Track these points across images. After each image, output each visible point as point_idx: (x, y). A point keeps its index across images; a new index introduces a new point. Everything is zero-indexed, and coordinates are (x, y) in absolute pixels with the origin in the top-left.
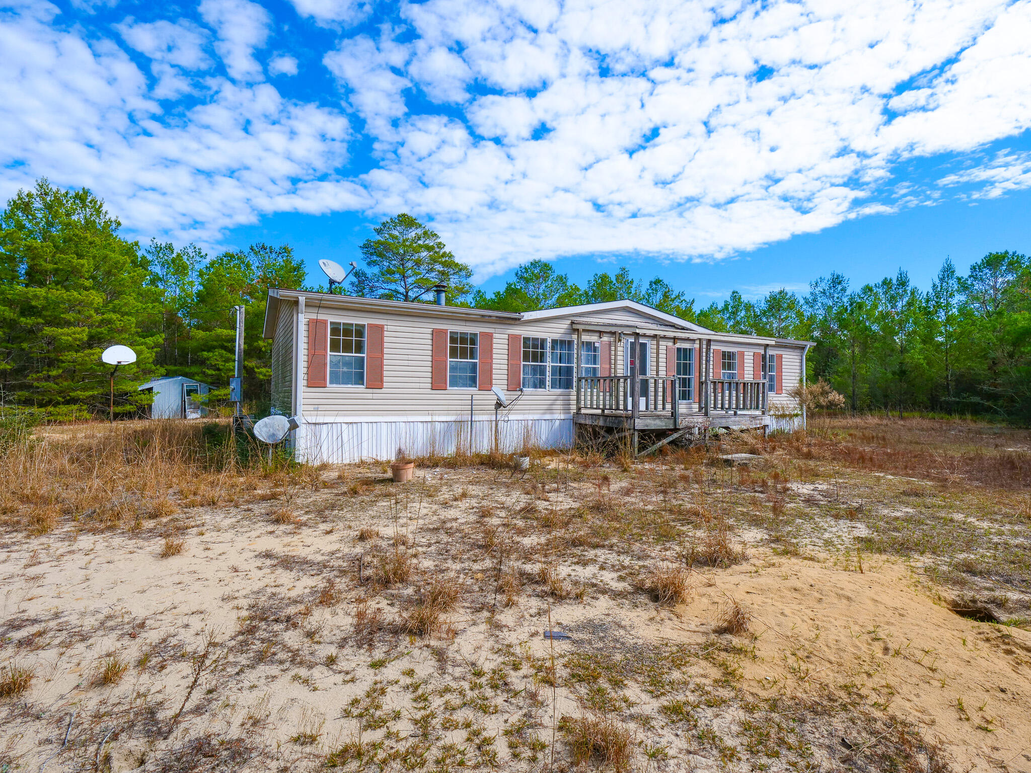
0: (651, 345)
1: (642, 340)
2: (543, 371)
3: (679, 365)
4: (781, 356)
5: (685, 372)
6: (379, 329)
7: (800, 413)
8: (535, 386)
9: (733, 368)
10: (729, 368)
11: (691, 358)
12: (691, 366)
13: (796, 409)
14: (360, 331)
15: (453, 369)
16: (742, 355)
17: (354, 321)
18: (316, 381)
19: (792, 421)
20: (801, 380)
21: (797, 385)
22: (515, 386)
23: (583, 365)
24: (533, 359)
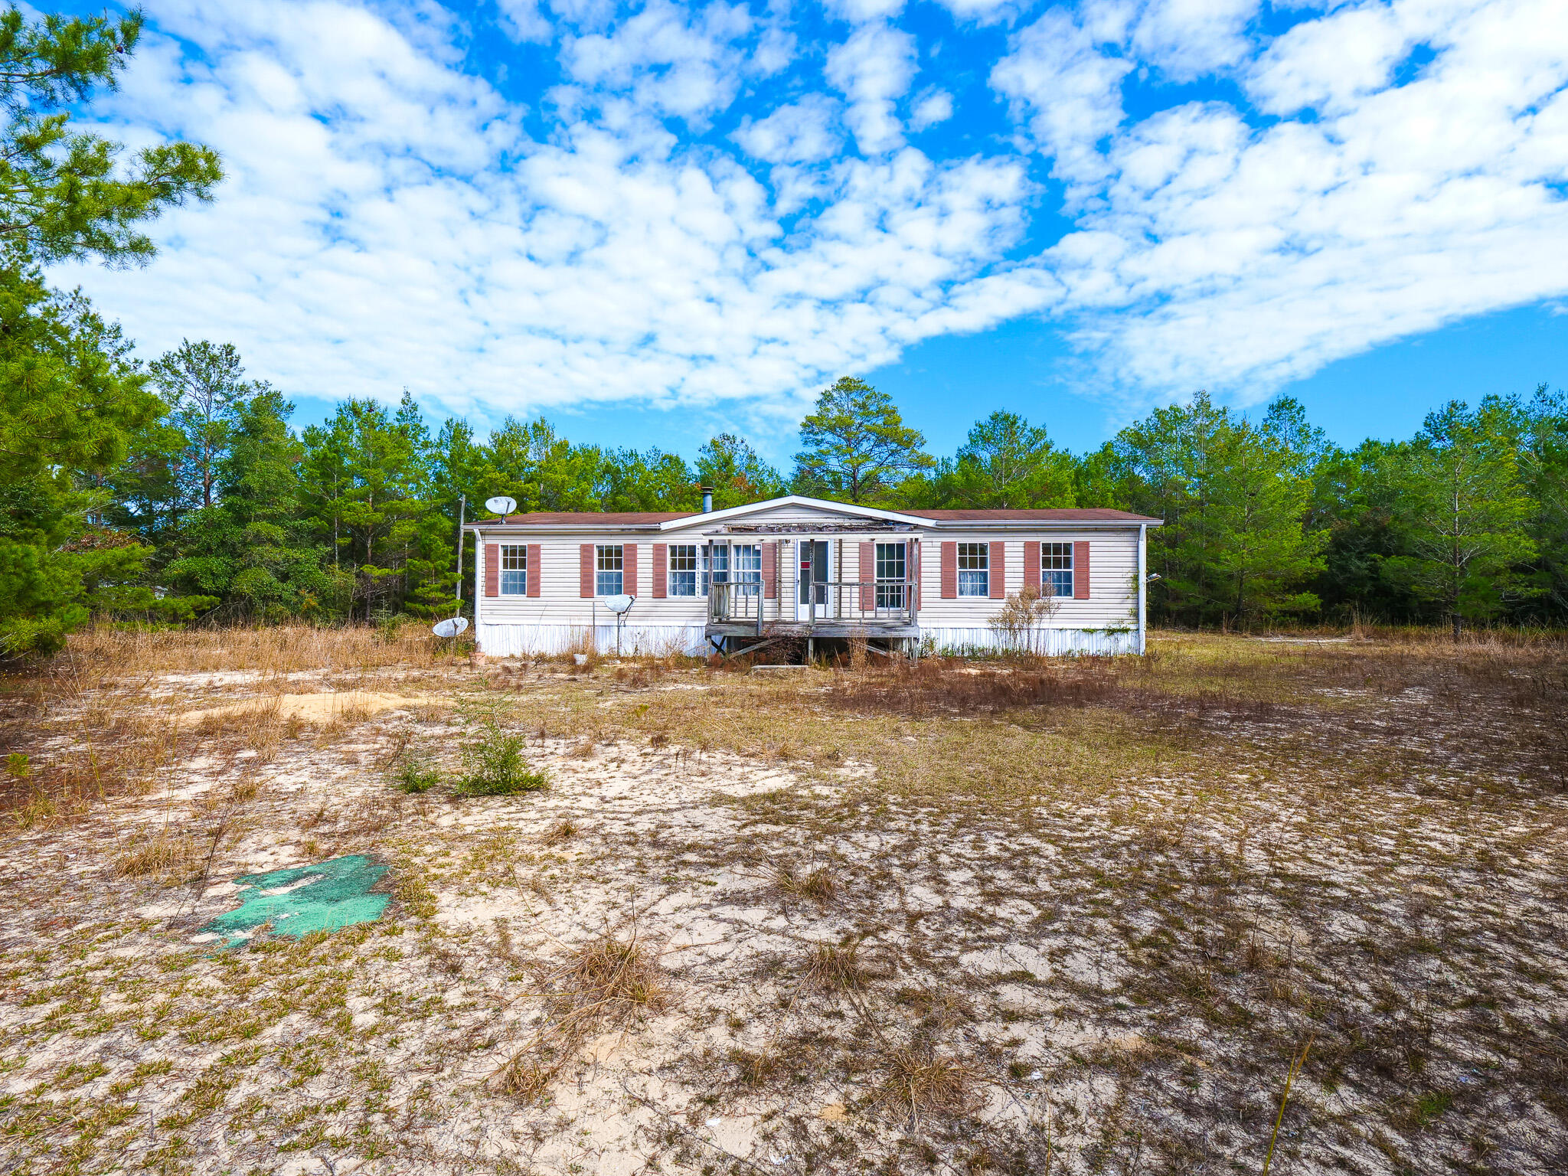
0: (832, 544)
2: (692, 577)
3: (880, 565)
4: (1087, 544)
5: (891, 574)
6: (537, 548)
7: (1133, 627)
8: (683, 594)
9: (983, 564)
10: (973, 565)
11: (901, 555)
12: (901, 565)
13: (1122, 621)
14: (523, 551)
15: (600, 579)
16: (999, 547)
17: (518, 542)
18: (491, 592)
19: (1112, 638)
20: (1136, 578)
21: (1125, 585)
22: (659, 592)
23: (741, 570)
24: (682, 567)
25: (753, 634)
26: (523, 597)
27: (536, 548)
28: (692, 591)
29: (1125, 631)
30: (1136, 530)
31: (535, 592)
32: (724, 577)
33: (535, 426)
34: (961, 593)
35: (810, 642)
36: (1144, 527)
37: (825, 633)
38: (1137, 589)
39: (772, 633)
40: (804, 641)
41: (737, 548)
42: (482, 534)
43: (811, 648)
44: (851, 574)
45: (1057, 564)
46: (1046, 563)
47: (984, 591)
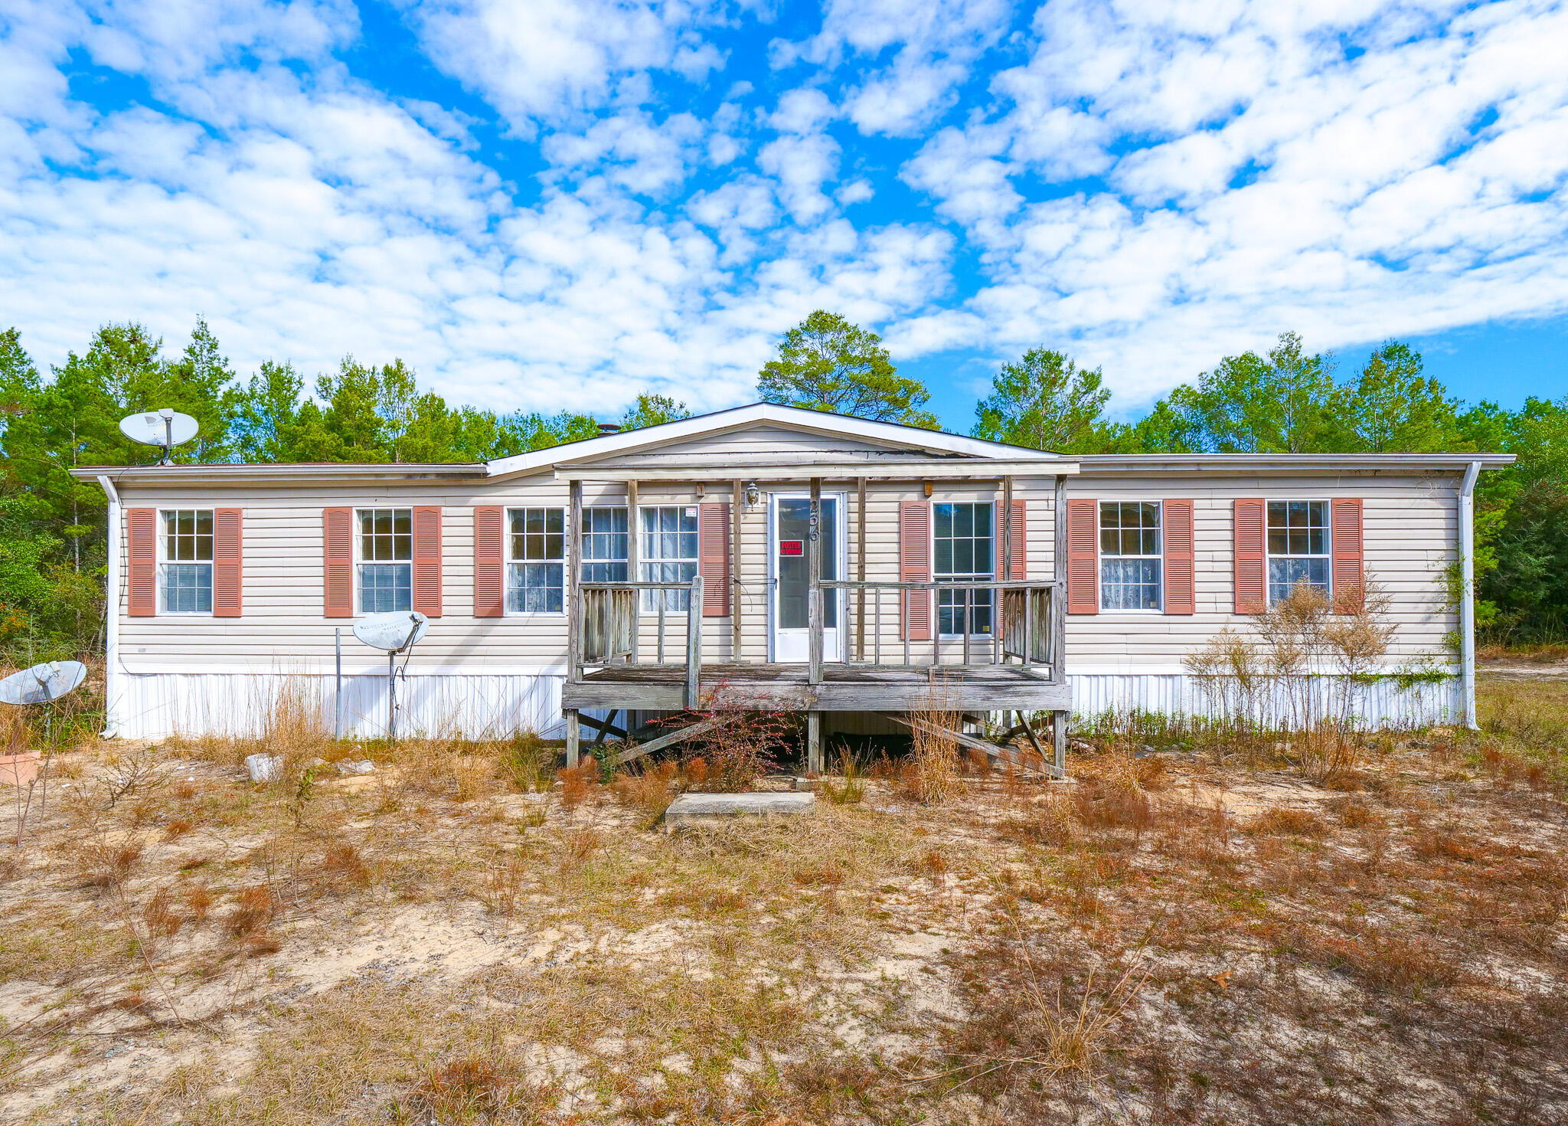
0: (843, 504)
1: (825, 495)
2: (556, 574)
3: (942, 549)
4: (1359, 501)
5: (964, 565)
6: (234, 516)
7: (1449, 670)
8: (537, 608)
9: (1150, 545)
10: (1131, 546)
11: (984, 528)
12: (984, 548)
13: (1430, 657)
14: (206, 523)
15: (366, 578)
16: (1185, 510)
17: (195, 506)
18: (140, 605)
19: (1408, 693)
20: (1455, 572)
21: (1433, 586)
22: (490, 609)
23: (657, 558)
24: (534, 551)
25: (678, 706)
26: (207, 617)
27: (233, 518)
28: (554, 602)
29: (1435, 678)
30: (1458, 474)
31: (229, 606)
32: (621, 572)
33: (387, 371)
34: (1106, 604)
35: (813, 724)
36: (1476, 467)
37: (848, 698)
38: (1457, 595)
39: (722, 701)
40: (798, 718)
41: (649, 513)
42: (119, 487)
43: (814, 736)
44: (884, 566)
45: (1298, 545)
46: (1278, 542)
47: (1151, 598)
